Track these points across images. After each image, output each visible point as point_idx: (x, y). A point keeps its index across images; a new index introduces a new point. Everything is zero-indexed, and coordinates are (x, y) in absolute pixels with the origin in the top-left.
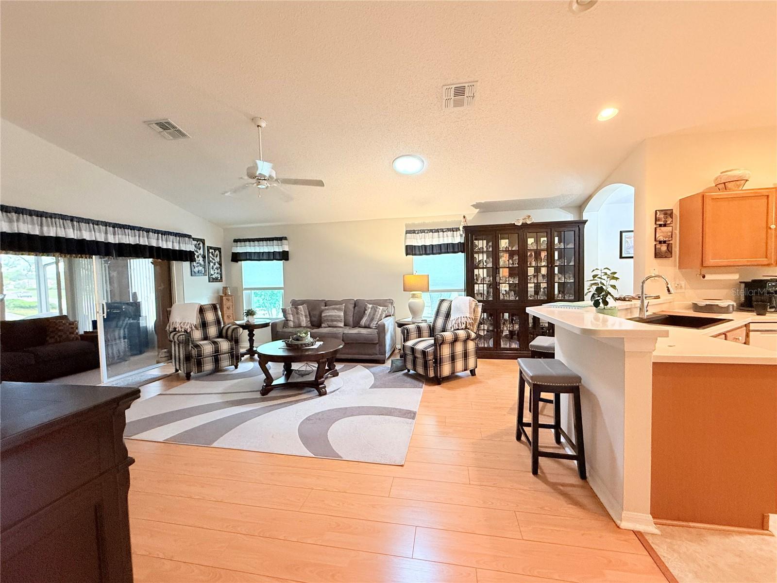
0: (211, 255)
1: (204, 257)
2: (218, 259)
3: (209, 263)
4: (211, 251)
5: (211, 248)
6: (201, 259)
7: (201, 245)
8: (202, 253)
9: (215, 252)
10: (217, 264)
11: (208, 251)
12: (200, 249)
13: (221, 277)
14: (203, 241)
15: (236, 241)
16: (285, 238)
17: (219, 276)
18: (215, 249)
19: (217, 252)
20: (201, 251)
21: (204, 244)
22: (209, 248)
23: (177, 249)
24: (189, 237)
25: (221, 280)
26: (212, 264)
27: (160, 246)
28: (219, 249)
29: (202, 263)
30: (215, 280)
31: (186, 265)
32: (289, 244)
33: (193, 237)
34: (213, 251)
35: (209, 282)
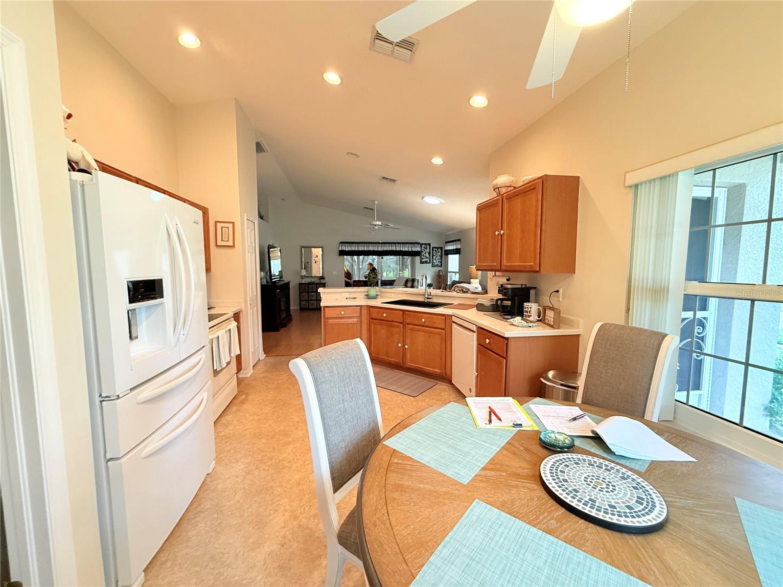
0: (434, 252)
1: (429, 253)
2: (440, 254)
3: (433, 257)
4: (434, 249)
5: (435, 248)
6: (427, 255)
7: (428, 247)
8: (428, 251)
9: (438, 249)
10: (438, 257)
11: (433, 250)
12: (427, 249)
13: (441, 264)
14: (429, 245)
15: (447, 242)
16: (459, 240)
17: (440, 264)
18: (438, 248)
19: (439, 249)
20: (428, 250)
21: (430, 246)
22: (433, 248)
23: (410, 250)
24: (418, 243)
25: (441, 266)
26: (434, 257)
27: (402, 249)
28: (441, 248)
29: (428, 256)
30: (437, 265)
31: (417, 259)
32: (460, 244)
33: (421, 243)
34: (436, 249)
35: (432, 267)
